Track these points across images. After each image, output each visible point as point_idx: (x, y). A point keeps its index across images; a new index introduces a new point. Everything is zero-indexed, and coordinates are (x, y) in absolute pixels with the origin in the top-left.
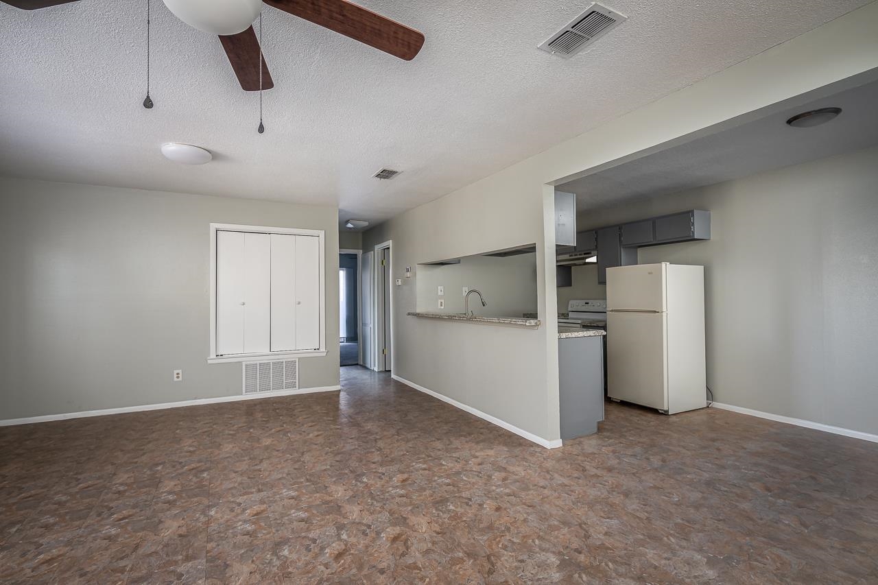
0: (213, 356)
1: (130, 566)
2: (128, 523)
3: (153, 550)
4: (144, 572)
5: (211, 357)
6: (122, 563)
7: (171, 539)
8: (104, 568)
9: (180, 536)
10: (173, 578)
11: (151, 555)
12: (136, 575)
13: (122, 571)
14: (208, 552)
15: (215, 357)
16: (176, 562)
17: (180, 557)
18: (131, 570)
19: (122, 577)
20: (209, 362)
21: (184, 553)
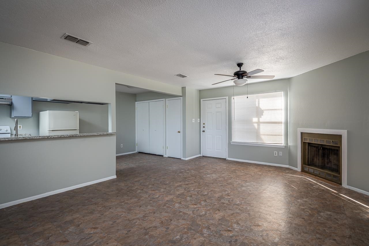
1: (237, 209)
2: (229, 227)
3: (229, 211)
4: (235, 206)
6: (239, 211)
7: (223, 211)
8: (243, 213)
9: (219, 211)
10: (230, 201)
11: (231, 210)
12: (237, 206)
13: (239, 209)
14: (218, 202)
16: (227, 204)
17: (225, 205)
18: (237, 208)
19: (240, 208)
21: (223, 205)
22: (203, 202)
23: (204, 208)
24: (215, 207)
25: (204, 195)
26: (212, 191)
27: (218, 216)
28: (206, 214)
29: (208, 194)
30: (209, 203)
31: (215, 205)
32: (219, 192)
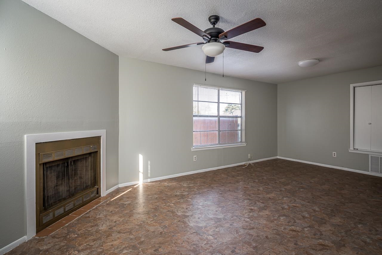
0: (352, 148)
5: (351, 149)
15: (353, 149)
20: (350, 151)
22: (286, 207)
23: (285, 202)
24: (273, 201)
25: (284, 215)
26: (272, 221)
27: (272, 195)
28: (283, 197)
29: (279, 216)
30: (279, 205)
31: (272, 203)
32: (262, 217)
